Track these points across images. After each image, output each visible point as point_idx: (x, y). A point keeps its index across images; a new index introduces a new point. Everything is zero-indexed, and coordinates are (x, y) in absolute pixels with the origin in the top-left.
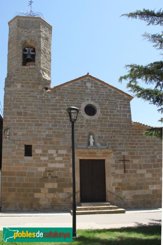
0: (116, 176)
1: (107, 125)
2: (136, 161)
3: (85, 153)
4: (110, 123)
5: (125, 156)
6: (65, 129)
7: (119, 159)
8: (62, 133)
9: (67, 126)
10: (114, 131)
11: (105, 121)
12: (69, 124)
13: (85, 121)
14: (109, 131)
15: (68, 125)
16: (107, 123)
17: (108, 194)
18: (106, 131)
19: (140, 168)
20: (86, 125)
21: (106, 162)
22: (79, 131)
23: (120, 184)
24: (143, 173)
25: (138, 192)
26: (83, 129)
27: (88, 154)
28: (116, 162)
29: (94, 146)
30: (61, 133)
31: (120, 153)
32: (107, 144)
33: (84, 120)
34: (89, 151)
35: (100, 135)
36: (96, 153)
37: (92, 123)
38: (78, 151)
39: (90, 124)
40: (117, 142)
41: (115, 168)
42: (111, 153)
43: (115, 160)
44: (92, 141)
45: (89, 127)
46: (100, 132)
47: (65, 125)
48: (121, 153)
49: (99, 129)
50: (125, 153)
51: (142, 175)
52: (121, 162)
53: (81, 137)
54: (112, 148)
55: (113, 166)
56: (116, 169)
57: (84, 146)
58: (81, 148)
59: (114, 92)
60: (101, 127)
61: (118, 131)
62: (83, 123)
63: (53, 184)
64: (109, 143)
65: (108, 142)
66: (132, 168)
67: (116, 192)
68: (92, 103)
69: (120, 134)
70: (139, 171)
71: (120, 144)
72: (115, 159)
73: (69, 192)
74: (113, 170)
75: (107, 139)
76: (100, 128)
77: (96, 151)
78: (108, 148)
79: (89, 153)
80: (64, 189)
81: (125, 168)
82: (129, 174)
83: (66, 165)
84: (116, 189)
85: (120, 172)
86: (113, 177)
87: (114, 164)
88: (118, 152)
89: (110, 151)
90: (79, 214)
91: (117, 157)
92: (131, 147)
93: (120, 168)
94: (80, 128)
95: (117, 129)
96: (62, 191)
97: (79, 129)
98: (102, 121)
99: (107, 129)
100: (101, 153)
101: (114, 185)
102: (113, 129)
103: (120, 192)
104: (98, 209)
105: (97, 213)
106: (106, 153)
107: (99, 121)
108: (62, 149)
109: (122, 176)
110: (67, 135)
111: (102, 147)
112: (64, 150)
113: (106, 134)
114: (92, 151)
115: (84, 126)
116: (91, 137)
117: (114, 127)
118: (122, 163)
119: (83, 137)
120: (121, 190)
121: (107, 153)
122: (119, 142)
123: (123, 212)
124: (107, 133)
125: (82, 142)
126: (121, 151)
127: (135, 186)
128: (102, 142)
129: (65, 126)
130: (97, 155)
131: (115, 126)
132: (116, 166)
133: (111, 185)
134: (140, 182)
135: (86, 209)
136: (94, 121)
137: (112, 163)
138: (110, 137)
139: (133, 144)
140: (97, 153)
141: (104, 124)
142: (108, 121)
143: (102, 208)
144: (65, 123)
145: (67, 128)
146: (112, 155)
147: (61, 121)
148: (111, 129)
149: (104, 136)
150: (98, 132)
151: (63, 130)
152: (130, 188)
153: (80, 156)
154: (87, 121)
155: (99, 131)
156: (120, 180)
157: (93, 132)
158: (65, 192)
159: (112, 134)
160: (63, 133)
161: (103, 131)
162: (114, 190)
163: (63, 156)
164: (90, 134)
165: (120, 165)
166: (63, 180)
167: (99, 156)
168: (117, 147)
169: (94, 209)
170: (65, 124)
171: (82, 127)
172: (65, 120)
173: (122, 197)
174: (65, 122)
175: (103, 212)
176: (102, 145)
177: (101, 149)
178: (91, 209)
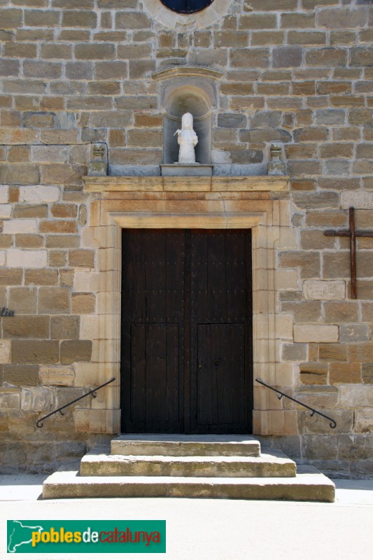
0: (308, 310)
1: (271, 58)
3: (147, 198)
4: (285, 45)
6: (54, 87)
7: (323, 229)
8: (43, 105)
9: (64, 70)
10: (305, 89)
11: (259, 39)
12: (74, 60)
13: (154, 43)
14: (278, 89)
15: (69, 66)
16: (272, 47)
17: (260, 395)
18: (263, 89)
20: (158, 61)
21: (257, 240)
22: (122, 93)
23: (325, 350)
26: (145, 81)
27: (162, 205)
28: (304, 244)
29: (198, 164)
30: (35, 104)
31: (332, 198)
32: (266, 153)
33: (149, 35)
34: (169, 188)
35: (229, 111)
36: (203, 199)
37: (190, 49)
38: (111, 188)
39: (183, 54)
40: (320, 143)
41: (299, 269)
42: (284, 196)
43: (302, 232)
44: (187, 139)
45: (176, 68)
46: (229, 97)
47: (58, 66)
48: (336, 196)
49: (224, 80)
50: (358, 198)
52: (337, 239)
53: (133, 120)
54: (290, 170)
55: (290, 260)
56: (306, 274)
57: (145, 163)
58: (131, 175)
60: (237, 69)
61: (326, 87)
62: (146, 50)
64: (272, 149)
65: (268, 145)
67: (301, 390)
69: (336, 101)
71: (331, 152)
72: (304, 226)
74: (289, 279)
75: (263, 127)
76: (231, 76)
77: (206, 188)
78: (265, 172)
79: (170, 199)
80: (44, 369)
81: (354, 275)
83: (54, 259)
84: (302, 372)
85: (333, 289)
86: (290, 316)
87: (299, 249)
88: (319, 189)
89: (279, 187)
90: (78, 492)
91: (313, 219)
93: (329, 274)
94: (128, 79)
95: (323, 73)
96: (35, 381)
97: (126, 84)
98: (243, 38)
99: (267, 76)
100: (231, 198)
101: (292, 352)
102: (299, 75)
103: (326, 389)
104: (188, 469)
105: (175, 491)
106: (255, 195)
107: (225, 39)
108: (37, 183)
109: (338, 313)
110: (64, 112)
111: (237, 166)
112: (49, 184)
113: (260, 103)
114: (184, 188)
115: (151, 66)
116: (187, 119)
117: (303, 67)
118: (338, 247)
119: (141, 120)
120: (333, 380)
121: (261, 197)
122: (330, 141)
123: (322, 495)
124: (266, 97)
125: (140, 148)
126: (339, 188)
128: (238, 142)
129: (55, 71)
130: (210, 206)
131: (314, 58)
132: (306, 264)
133: (280, 353)
135: (126, 469)
136: (202, 38)
137: (285, 248)
138: (282, 120)
140: (208, 196)
141: (255, 53)
142: (277, 38)
143: (207, 464)
144: (58, 55)
145: (64, 78)
146: (290, 207)
147: (38, 43)
148: (288, 76)
149: (249, 112)
150: (220, 94)
151: (48, 90)
153: (124, 212)
154: (166, 39)
155: (225, 89)
156: (326, 333)
157: (197, 99)
158: (44, 381)
159: (296, 103)
160: (47, 103)
161: (248, 89)
162: (292, 378)
163: (43, 215)
164: (183, 105)
165: (328, 258)
166: (38, 326)
167: (218, 214)
168: (315, 168)
169: (166, 469)
170: (54, 61)
171: (138, 70)
172: (56, 42)
173: (337, 414)
174: (57, 52)
175: (207, 486)
176: (238, 156)
177: (229, 178)
178: (150, 469)
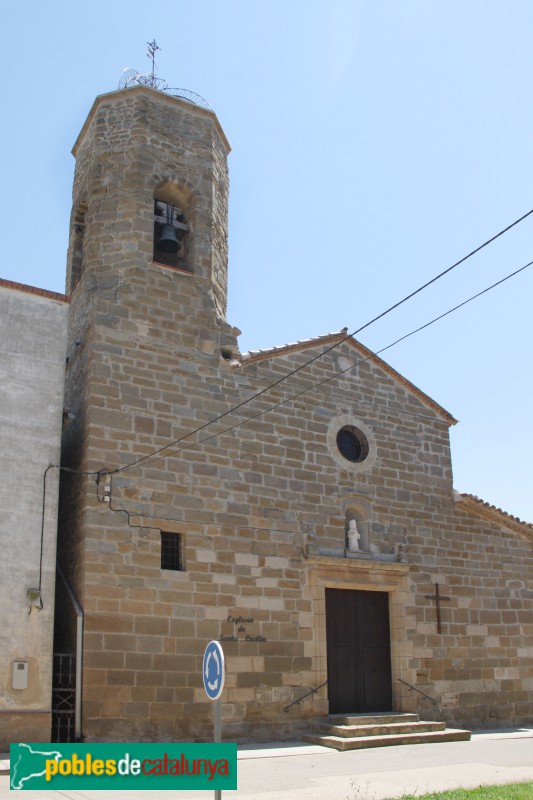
0: (419, 640)
1: (395, 494)
2: (464, 603)
3: (338, 571)
4: (402, 488)
5: (440, 587)
6: (283, 494)
7: (424, 594)
8: (277, 505)
9: (288, 484)
10: (412, 514)
11: (391, 483)
12: (294, 479)
13: (337, 475)
14: (400, 513)
15: (291, 482)
16: (396, 489)
17: (399, 688)
18: (394, 512)
19: (475, 622)
20: (340, 487)
21: (393, 600)
22: (321, 504)
23: (427, 662)
24: (481, 634)
25: (471, 686)
26: (334, 497)
27: (347, 575)
28: (417, 603)
30: (273, 504)
31: (427, 577)
32: (396, 549)
33: (335, 471)
34: (352, 565)
35: (377, 522)
36: (367, 573)
37: (356, 482)
38: (322, 562)
39: (352, 485)
40: (421, 546)
41: (415, 617)
42: (406, 574)
43: (416, 596)
45: (351, 493)
46: (377, 514)
47: (285, 481)
48: (430, 576)
49: (373, 503)
50: (439, 578)
51: (478, 640)
52: (431, 601)
53: (328, 521)
54: (410, 560)
55: (412, 611)
56: (419, 619)
57: (335, 548)
58: (328, 555)
59: (411, 399)
60: (380, 498)
61: (422, 515)
62: (333, 479)
63: (252, 662)
64: (400, 547)
65: (398, 544)
66: (456, 621)
67: (418, 684)
68: (357, 423)
69: (427, 524)
70: (473, 630)
71: (427, 551)
72: (416, 593)
73: (297, 683)
74: (410, 622)
75: (394, 533)
76: (378, 502)
77: (370, 567)
78: (399, 560)
79: (351, 572)
80: (285, 675)
81: (439, 621)
82: (449, 635)
83: (288, 604)
84: (418, 675)
85: (428, 628)
86: (411, 643)
87: (414, 605)
88: (422, 572)
89: (406, 569)
90: (360, 745)
91: (421, 589)
92: (454, 563)
93: (429, 620)
94: (324, 495)
95: (419, 508)
96: (278, 682)
97: (324, 498)
98: (382, 481)
99: (395, 505)
100: (381, 574)
101: (413, 663)
102: (409, 507)
103: (428, 684)
104: (399, 730)
105: (405, 741)
106: (393, 573)
107: (374, 480)
108: (275, 555)
109: (433, 642)
110: (290, 510)
111: (383, 555)
112: (281, 556)
113: (392, 520)
114: (359, 566)
115: (336, 489)
116: (353, 524)
117: (411, 502)
118: (431, 605)
119: (333, 522)
120: (432, 678)
121: (396, 574)
122: (425, 546)
123: (465, 738)
124: (395, 516)
125: (332, 538)
126: (430, 572)
127: (462, 668)
128: (383, 541)
129: (283, 485)
130: (372, 578)
131: (415, 498)
132: (417, 613)
133: (407, 664)
134: (474, 659)
135: (369, 732)
136: (362, 477)
137: (408, 605)
138: (402, 531)
139: (458, 554)
140: (370, 572)
141: (387, 490)
142: (397, 484)
143: (407, 726)
144: (285, 475)
145: (288, 490)
146: (409, 581)
147: (272, 465)
148: (404, 506)
149: (387, 524)
150: (373, 512)
151: (279, 495)
152: (451, 675)
153: (327, 578)
154: (344, 475)
155: (375, 508)
156: (427, 652)
157: (355, 510)
158: (285, 682)
159: (408, 522)
160: (279, 504)
161: (386, 511)
162: (414, 680)
163: (280, 576)
165: (427, 610)
166: (280, 648)
167: (377, 583)
168: (419, 560)
169: (388, 731)
170: (282, 478)
171: (330, 491)
172: (282, 466)
173: (434, 697)
174: (284, 472)
175: (419, 737)
176: (383, 550)
177: (384, 562)
178: (381, 731)
